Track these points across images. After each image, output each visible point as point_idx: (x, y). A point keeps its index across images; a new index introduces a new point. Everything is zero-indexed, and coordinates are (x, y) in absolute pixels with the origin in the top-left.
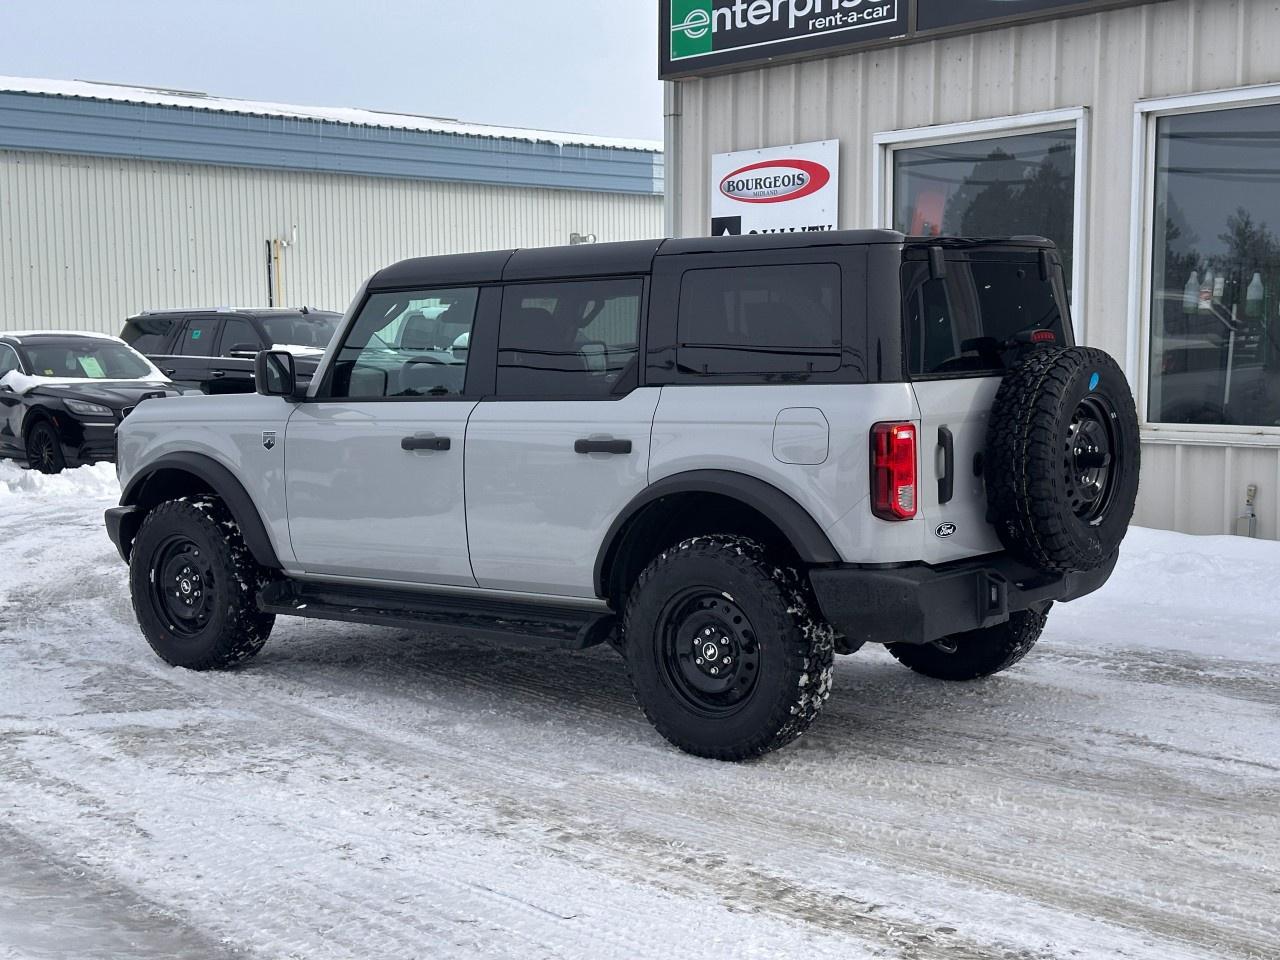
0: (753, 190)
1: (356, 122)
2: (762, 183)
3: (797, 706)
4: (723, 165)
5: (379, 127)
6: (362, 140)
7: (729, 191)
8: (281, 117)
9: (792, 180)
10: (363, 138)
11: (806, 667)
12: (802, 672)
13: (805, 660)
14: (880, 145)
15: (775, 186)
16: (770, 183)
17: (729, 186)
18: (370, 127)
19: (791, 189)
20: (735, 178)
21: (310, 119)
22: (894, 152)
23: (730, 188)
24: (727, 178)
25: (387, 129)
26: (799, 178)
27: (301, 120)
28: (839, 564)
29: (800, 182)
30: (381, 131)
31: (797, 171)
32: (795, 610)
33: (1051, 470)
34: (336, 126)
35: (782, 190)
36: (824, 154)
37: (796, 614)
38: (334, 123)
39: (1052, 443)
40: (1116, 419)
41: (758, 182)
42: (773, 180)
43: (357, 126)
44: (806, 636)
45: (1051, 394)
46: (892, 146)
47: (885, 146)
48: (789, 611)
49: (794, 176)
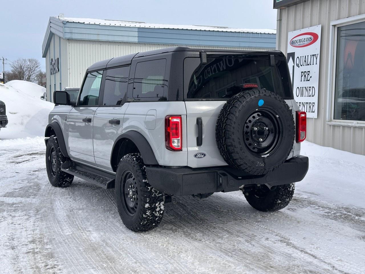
0: (299, 43)
1: (262, 33)
2: (301, 41)
3: (145, 214)
4: (291, 35)
5: (269, 34)
6: (263, 38)
7: (292, 44)
8: (239, 32)
9: (308, 39)
10: (264, 37)
11: (148, 201)
12: (146, 203)
13: (147, 199)
14: (332, 25)
15: (304, 42)
16: (303, 40)
17: (292, 42)
18: (266, 34)
19: (308, 42)
20: (294, 40)
21: (248, 32)
22: (338, 28)
23: (292, 43)
24: (292, 40)
25: (271, 34)
26: (310, 39)
27: (245, 33)
28: (157, 166)
29: (311, 40)
30: (269, 35)
31: (310, 36)
32: (146, 181)
33: (232, 135)
34: (256, 34)
35: (306, 43)
36: (317, 30)
37: (146, 182)
38: (255, 33)
39: (233, 125)
40: (279, 117)
41: (300, 41)
42: (304, 40)
43: (262, 34)
44: (149, 190)
45: (236, 107)
46: (337, 26)
47: (334, 26)
48: (143, 181)
49: (309, 38)
